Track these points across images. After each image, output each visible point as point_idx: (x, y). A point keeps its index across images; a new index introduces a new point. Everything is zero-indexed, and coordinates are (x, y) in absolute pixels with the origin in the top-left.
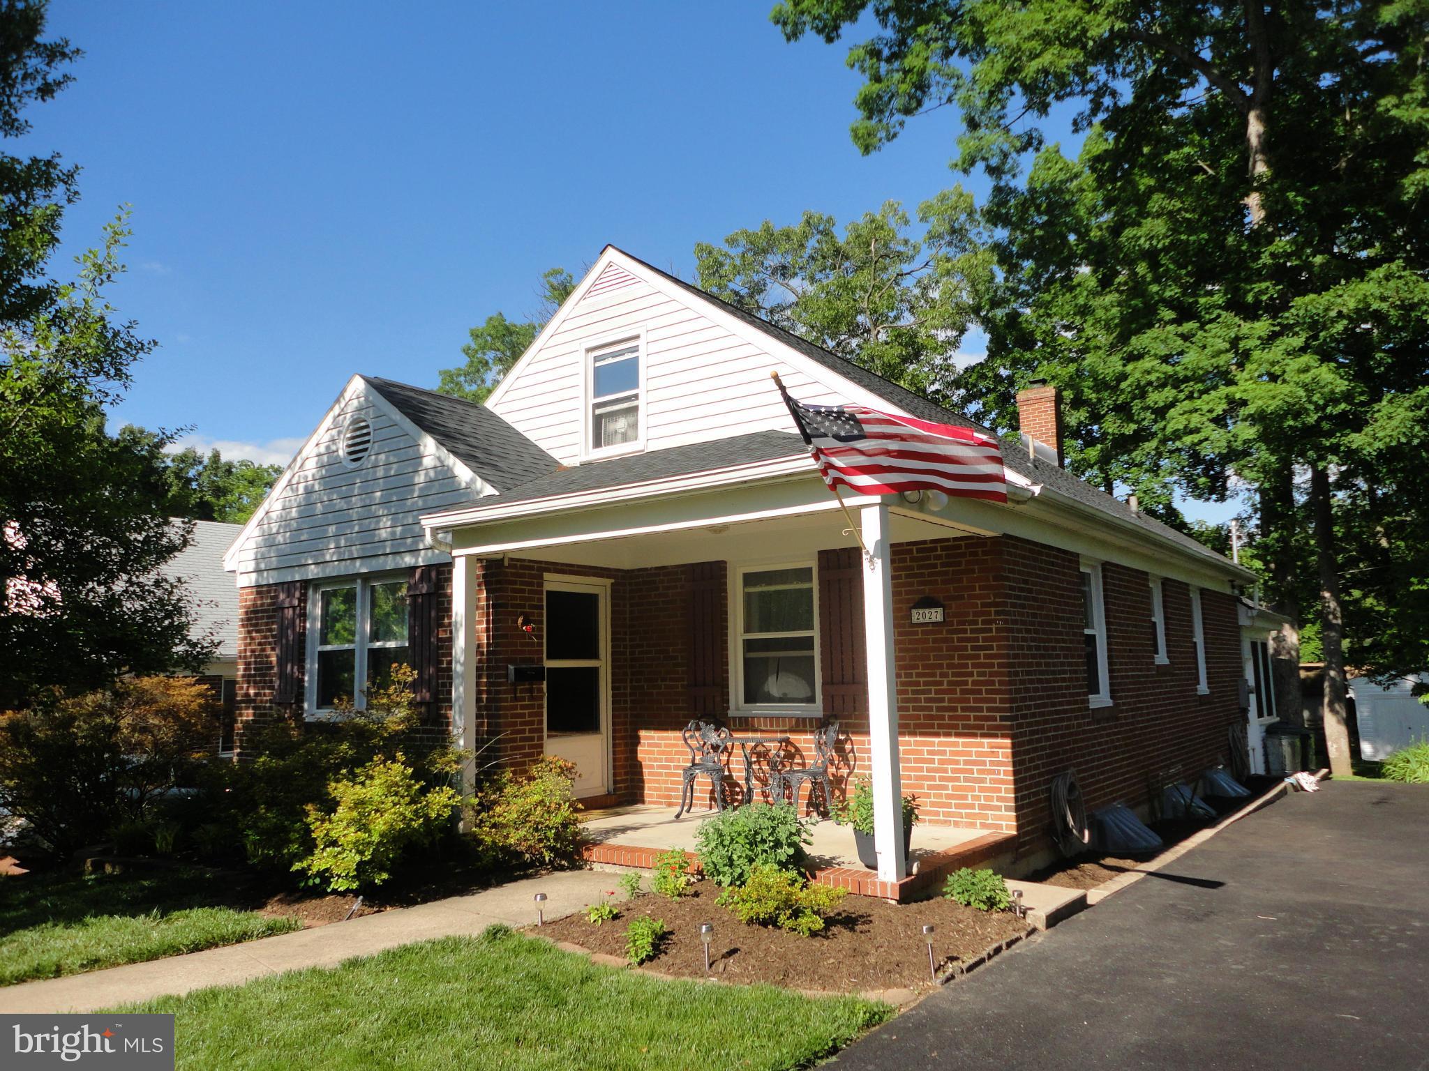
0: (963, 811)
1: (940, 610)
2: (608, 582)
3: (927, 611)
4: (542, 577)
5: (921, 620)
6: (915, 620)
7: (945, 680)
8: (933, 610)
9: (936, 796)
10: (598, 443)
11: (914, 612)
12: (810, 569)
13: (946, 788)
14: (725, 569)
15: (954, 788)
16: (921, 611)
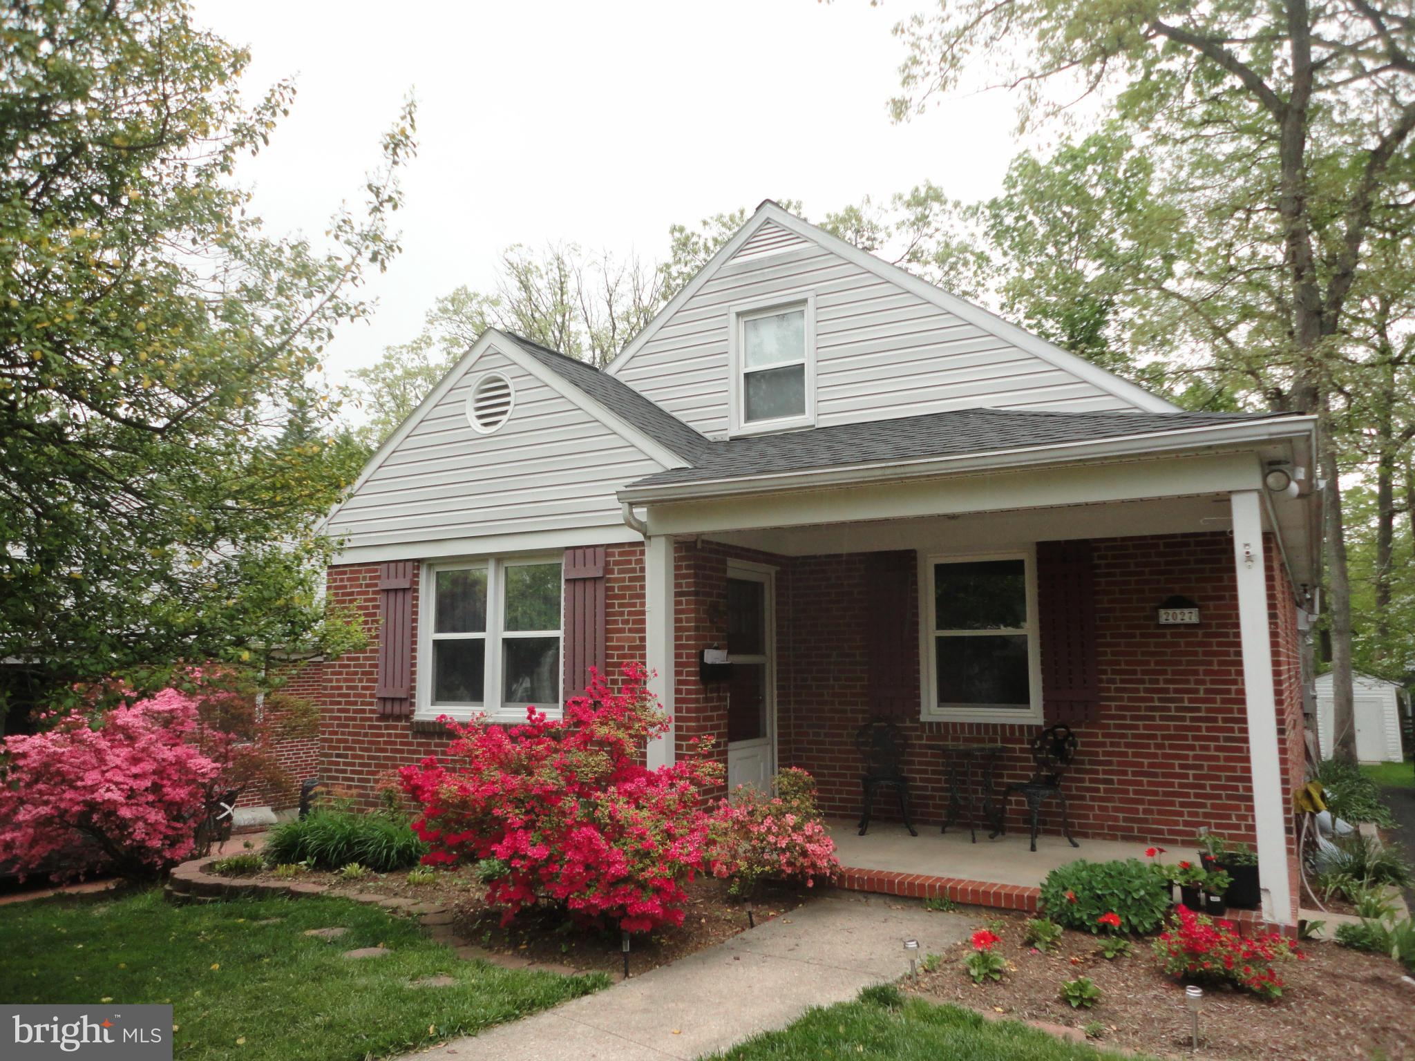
0: (1226, 832)
1: (1195, 611)
2: (772, 570)
3: (1178, 611)
4: (724, 562)
5: (1171, 621)
6: (1162, 620)
7: (1202, 687)
8: (1186, 611)
9: (1190, 814)
10: (749, 417)
11: (1162, 612)
12: (1021, 562)
13: (1203, 805)
14: (915, 559)
15: (1214, 806)
16: (1171, 611)
